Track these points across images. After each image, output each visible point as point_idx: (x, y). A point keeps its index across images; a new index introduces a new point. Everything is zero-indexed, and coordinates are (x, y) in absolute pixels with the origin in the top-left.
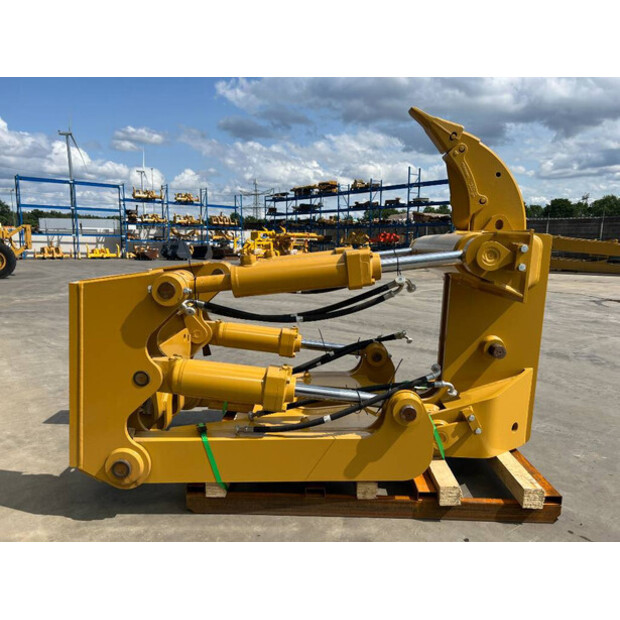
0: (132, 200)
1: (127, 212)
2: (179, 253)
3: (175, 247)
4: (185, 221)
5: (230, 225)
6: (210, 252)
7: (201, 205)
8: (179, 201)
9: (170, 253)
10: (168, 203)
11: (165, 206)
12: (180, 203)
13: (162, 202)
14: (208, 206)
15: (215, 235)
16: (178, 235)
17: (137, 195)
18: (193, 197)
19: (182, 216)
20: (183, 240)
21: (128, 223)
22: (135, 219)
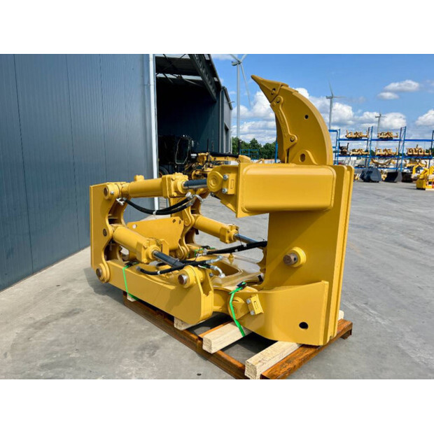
0: (345, 140)
1: (340, 148)
2: (372, 177)
3: (370, 172)
4: (384, 153)
5: (424, 155)
6: (400, 176)
7: (400, 140)
8: (381, 138)
9: (365, 177)
10: (372, 140)
11: (369, 143)
12: (382, 139)
13: (367, 140)
14: (405, 140)
15: (410, 163)
16: (377, 164)
17: (349, 135)
18: (394, 134)
19: (382, 149)
20: (380, 168)
21: (340, 156)
22: (345, 153)
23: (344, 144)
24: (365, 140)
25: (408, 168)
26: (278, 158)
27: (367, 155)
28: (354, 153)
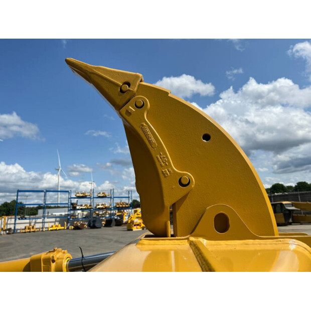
0: (75, 198)
1: (72, 204)
2: (97, 225)
3: (94, 221)
4: (102, 207)
5: (126, 207)
6: (114, 223)
7: (111, 198)
9: (92, 225)
11: (92, 200)
12: (99, 197)
14: (114, 197)
15: (118, 212)
16: (98, 215)
17: (78, 195)
18: (107, 194)
19: (100, 204)
20: (101, 217)
21: (72, 210)
22: (75, 207)
23: (74, 201)
24: (89, 198)
25: (118, 216)
26: (18, 214)
27: (91, 208)
28: (82, 207)
